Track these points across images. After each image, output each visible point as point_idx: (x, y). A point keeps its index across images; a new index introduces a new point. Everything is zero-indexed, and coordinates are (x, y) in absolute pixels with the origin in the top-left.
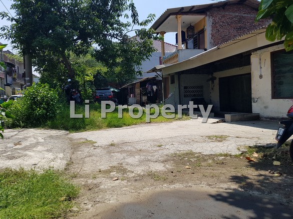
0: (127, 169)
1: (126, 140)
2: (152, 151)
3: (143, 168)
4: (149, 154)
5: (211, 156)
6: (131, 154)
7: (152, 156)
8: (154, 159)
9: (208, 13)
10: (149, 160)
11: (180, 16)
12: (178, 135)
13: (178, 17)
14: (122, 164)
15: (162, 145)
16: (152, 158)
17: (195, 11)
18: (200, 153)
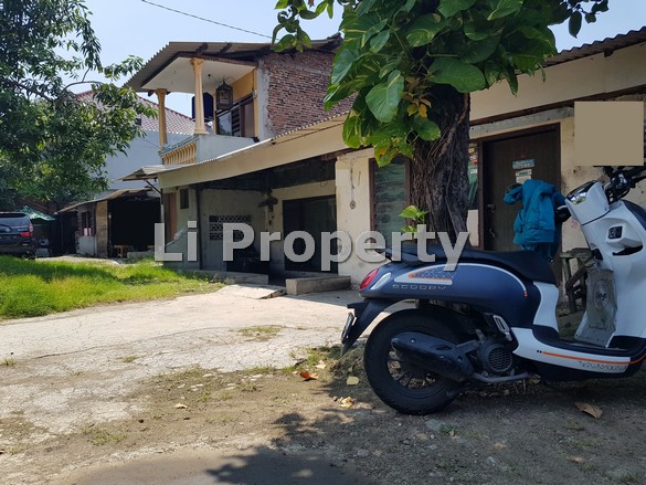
0: (31, 425)
1: (49, 349)
2: (108, 375)
3: (73, 418)
4: (97, 382)
5: (236, 376)
6: (52, 384)
7: (103, 387)
8: (108, 392)
9: (261, 63)
10: (94, 398)
11: (200, 60)
12: (180, 329)
13: (195, 63)
14: (22, 413)
15: (134, 358)
16: (104, 391)
17: (232, 53)
18: (215, 370)
